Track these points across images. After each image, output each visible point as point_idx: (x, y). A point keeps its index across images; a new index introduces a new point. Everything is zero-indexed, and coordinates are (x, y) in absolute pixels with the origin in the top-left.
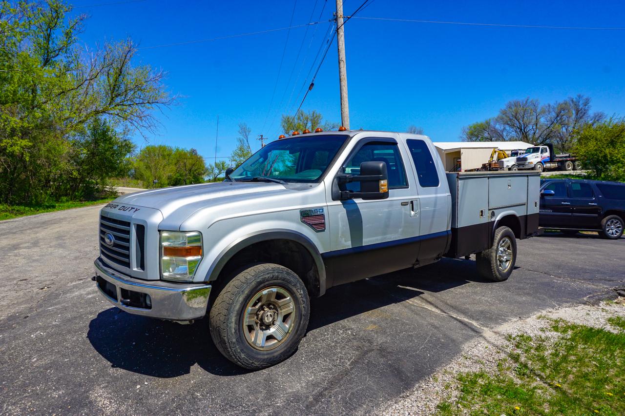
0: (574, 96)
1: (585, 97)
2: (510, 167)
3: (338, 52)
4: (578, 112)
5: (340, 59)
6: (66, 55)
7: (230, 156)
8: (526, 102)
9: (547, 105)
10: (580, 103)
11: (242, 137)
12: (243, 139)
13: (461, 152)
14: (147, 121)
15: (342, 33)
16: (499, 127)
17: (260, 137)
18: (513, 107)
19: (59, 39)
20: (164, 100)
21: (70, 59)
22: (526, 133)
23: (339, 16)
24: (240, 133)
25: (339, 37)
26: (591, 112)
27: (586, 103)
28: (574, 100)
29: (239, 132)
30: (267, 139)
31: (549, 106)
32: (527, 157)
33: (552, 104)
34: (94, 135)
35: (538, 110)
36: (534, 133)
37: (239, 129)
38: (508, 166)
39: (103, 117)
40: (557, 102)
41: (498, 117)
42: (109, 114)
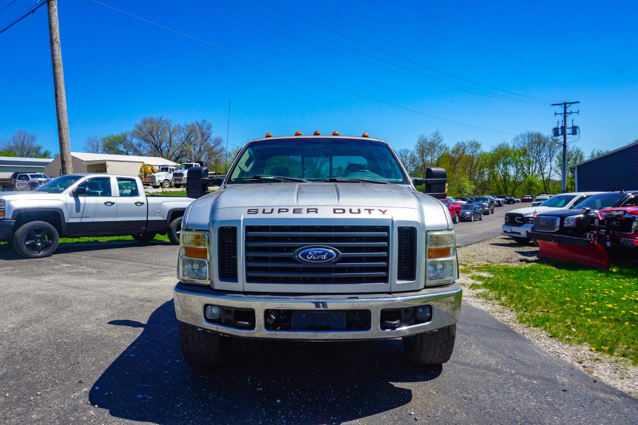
0: (200, 121)
1: (208, 123)
2: (161, 182)
4: (203, 135)
5: (54, 39)
8: (160, 120)
9: (177, 125)
10: (205, 127)
13: (107, 164)
16: (135, 141)
18: (147, 123)
22: (161, 150)
26: (213, 136)
27: (209, 128)
28: (200, 124)
31: (179, 126)
32: (183, 172)
33: (182, 125)
35: (171, 130)
36: (168, 151)
38: (160, 181)
40: (186, 123)
41: (134, 131)
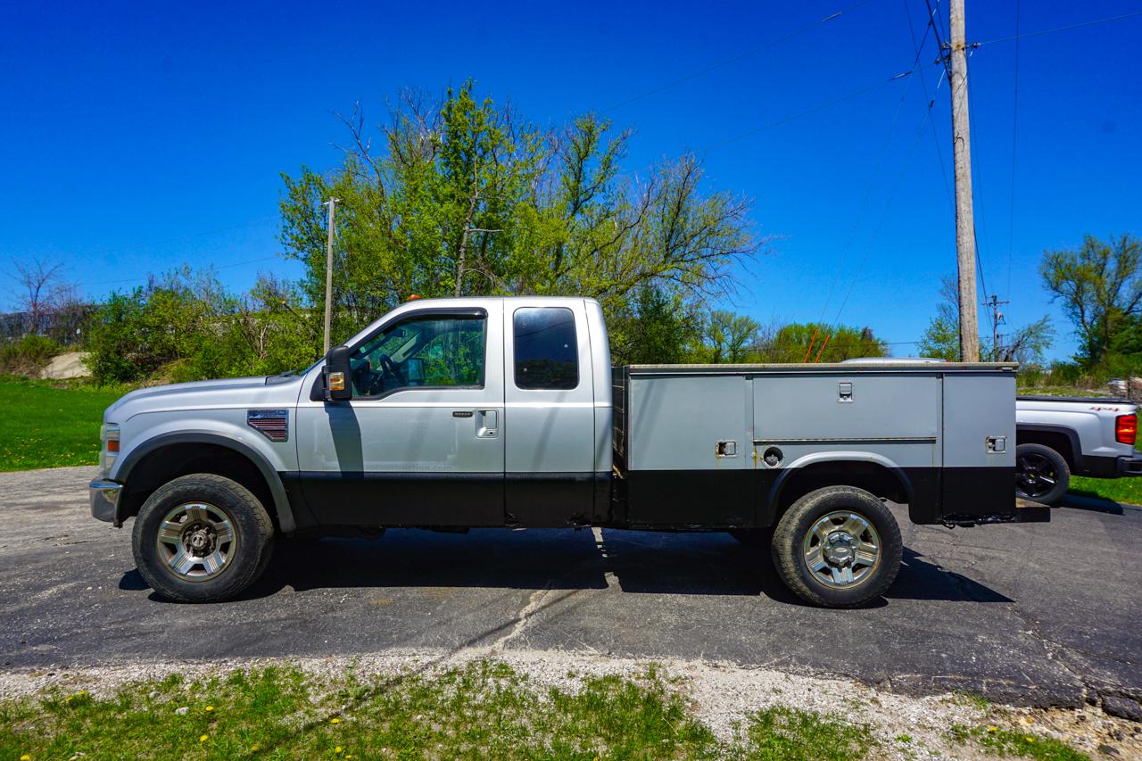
3: (953, 121)
5: (956, 135)
6: (603, 194)
7: (919, 340)
11: (946, 302)
12: (950, 307)
14: (723, 284)
15: (960, 82)
17: (991, 300)
19: (593, 172)
20: (744, 248)
21: (610, 200)
23: (954, 47)
24: (945, 294)
25: (954, 91)
29: (941, 291)
30: (1007, 303)
34: (643, 311)
37: (941, 286)
39: (654, 281)
42: (661, 277)
